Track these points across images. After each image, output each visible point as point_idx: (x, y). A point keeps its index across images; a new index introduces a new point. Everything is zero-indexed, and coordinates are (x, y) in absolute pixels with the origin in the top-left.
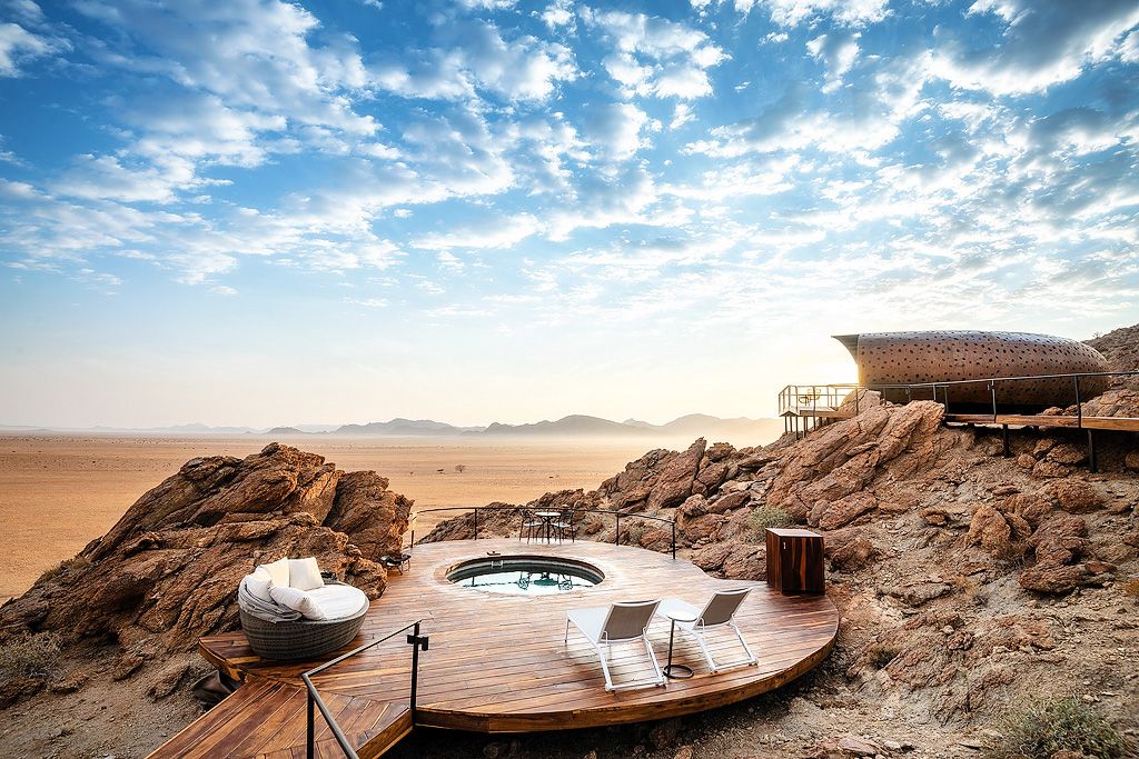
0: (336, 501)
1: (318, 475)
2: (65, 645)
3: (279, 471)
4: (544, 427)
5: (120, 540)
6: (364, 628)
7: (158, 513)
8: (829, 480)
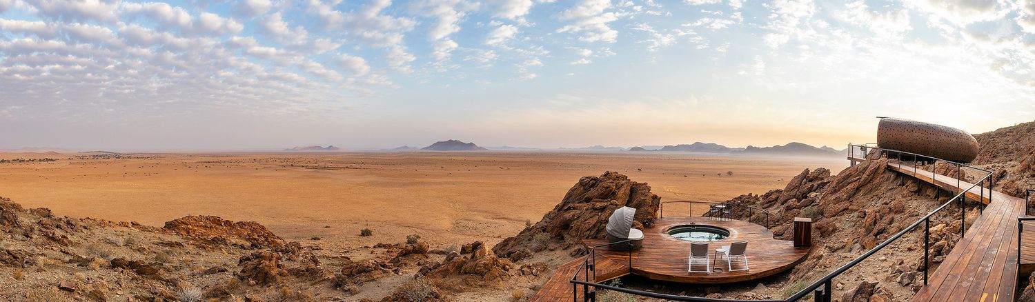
0: (631, 195)
1: (622, 185)
2: (551, 238)
3: (608, 183)
4: (777, 149)
5: (564, 206)
6: (644, 242)
7: (573, 197)
8: (838, 195)
